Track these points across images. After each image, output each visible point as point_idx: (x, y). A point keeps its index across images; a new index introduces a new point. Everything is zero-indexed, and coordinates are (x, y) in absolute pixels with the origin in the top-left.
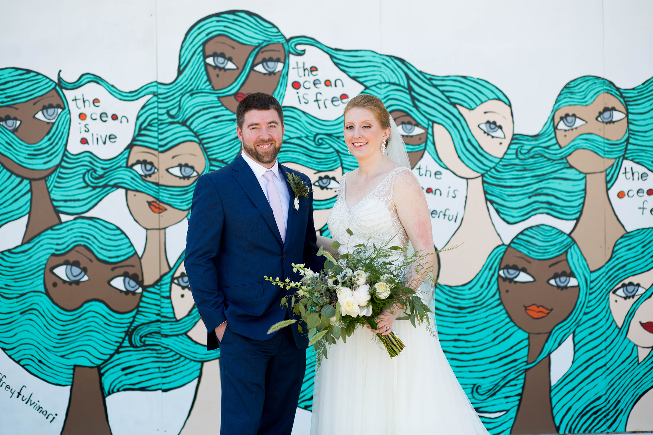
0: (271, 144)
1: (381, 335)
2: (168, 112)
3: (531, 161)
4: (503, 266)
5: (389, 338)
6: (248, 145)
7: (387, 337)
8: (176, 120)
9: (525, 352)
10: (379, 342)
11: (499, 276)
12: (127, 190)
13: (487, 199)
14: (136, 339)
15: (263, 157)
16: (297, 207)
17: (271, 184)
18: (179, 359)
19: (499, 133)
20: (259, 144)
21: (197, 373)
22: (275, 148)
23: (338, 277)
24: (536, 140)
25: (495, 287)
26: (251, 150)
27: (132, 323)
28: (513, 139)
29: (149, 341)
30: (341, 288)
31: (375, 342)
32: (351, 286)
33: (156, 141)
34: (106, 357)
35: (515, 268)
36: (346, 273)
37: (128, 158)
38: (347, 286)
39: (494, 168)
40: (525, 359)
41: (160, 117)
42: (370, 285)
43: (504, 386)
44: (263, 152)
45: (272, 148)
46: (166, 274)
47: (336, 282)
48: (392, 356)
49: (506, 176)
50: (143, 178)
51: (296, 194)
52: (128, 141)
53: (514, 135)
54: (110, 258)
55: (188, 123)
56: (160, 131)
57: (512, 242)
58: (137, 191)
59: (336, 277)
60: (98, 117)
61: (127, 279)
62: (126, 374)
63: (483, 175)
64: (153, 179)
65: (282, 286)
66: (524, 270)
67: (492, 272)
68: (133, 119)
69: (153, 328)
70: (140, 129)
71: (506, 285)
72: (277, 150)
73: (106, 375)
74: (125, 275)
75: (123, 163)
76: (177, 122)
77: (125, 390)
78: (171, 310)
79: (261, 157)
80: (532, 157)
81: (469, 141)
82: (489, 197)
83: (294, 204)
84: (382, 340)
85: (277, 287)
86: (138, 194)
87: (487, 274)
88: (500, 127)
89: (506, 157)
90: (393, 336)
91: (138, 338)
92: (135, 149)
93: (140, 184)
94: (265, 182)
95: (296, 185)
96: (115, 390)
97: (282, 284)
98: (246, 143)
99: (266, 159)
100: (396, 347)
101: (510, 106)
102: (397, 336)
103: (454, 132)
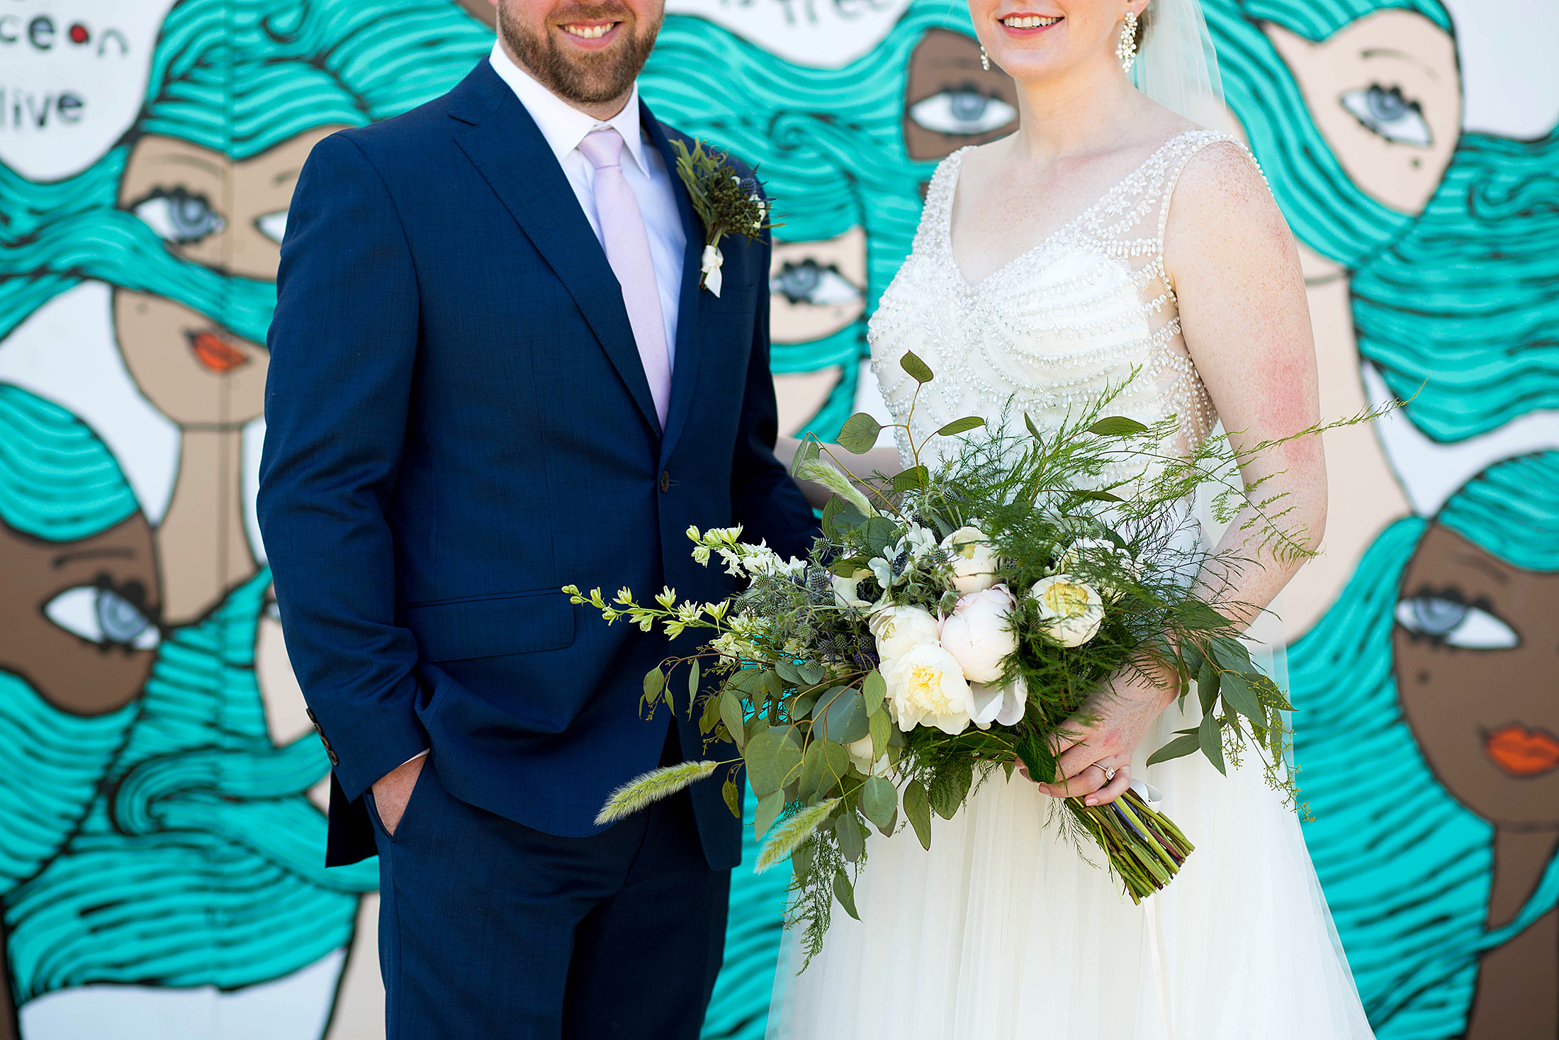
0: (616, 24)
1: (1085, 806)
2: (264, 24)
3: (1520, 226)
4: (1412, 585)
5: (1119, 814)
6: (523, 24)
7: (1110, 812)
8: (291, 50)
9: (1478, 890)
10: (1080, 837)
11: (1397, 625)
12: (116, 288)
13: (1362, 357)
14: (133, 806)
15: (581, 74)
16: (714, 282)
17: (611, 181)
18: (278, 880)
19: (1409, 127)
20: (566, 21)
21: (341, 933)
22: (632, 42)
23: (876, 566)
24: (1539, 155)
25: (1380, 665)
26: (534, 46)
27: (118, 752)
28: (1459, 148)
29: (177, 815)
30: (890, 611)
31: (1062, 836)
32: (933, 600)
33: (218, 120)
34: (26, 869)
35: (1454, 596)
36: (909, 546)
37: (121, 179)
38: (913, 603)
39: (1392, 248)
40: (1479, 914)
41: (240, 40)
42: (1013, 590)
43: (1403, 1006)
44: (583, 55)
45: (618, 41)
46: (241, 585)
47: (869, 590)
48: (1138, 893)
49: (1432, 275)
50: (174, 248)
51: (709, 229)
52: (124, 118)
53: (1462, 133)
54: (51, 522)
55: (334, 61)
56: (239, 87)
57: (1446, 506)
58: (149, 292)
59: (865, 566)
60: (20, 30)
61: (108, 600)
62: (95, 930)
63: (1350, 273)
64: (208, 252)
65: (646, 624)
66: (1485, 606)
67: (1371, 610)
68: (142, 42)
69: (193, 770)
70: (167, 79)
71: (1420, 656)
72: (638, 50)
73: (26, 928)
74: (102, 583)
75: (104, 194)
76: (297, 59)
77: (90, 983)
78: (254, 710)
79: (571, 75)
80: (1526, 214)
81: (1307, 151)
82: (1371, 349)
83: (704, 270)
84: (1090, 829)
85: (627, 628)
86: (155, 306)
87: (1357, 616)
88: (1416, 107)
89: (1435, 210)
90: (1136, 807)
91: (138, 804)
92: (148, 148)
93: (160, 270)
94: (585, 176)
95: (708, 191)
96: (56, 981)
97: (646, 614)
98: (512, 13)
99: (592, 84)
100: (1154, 854)
101: (1452, 32)
102: (1154, 807)
103: (1256, 118)
